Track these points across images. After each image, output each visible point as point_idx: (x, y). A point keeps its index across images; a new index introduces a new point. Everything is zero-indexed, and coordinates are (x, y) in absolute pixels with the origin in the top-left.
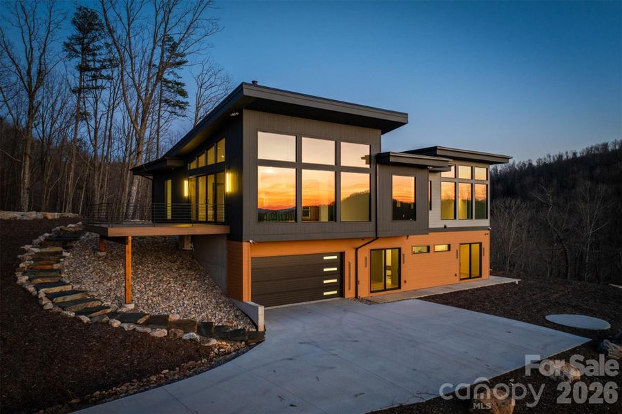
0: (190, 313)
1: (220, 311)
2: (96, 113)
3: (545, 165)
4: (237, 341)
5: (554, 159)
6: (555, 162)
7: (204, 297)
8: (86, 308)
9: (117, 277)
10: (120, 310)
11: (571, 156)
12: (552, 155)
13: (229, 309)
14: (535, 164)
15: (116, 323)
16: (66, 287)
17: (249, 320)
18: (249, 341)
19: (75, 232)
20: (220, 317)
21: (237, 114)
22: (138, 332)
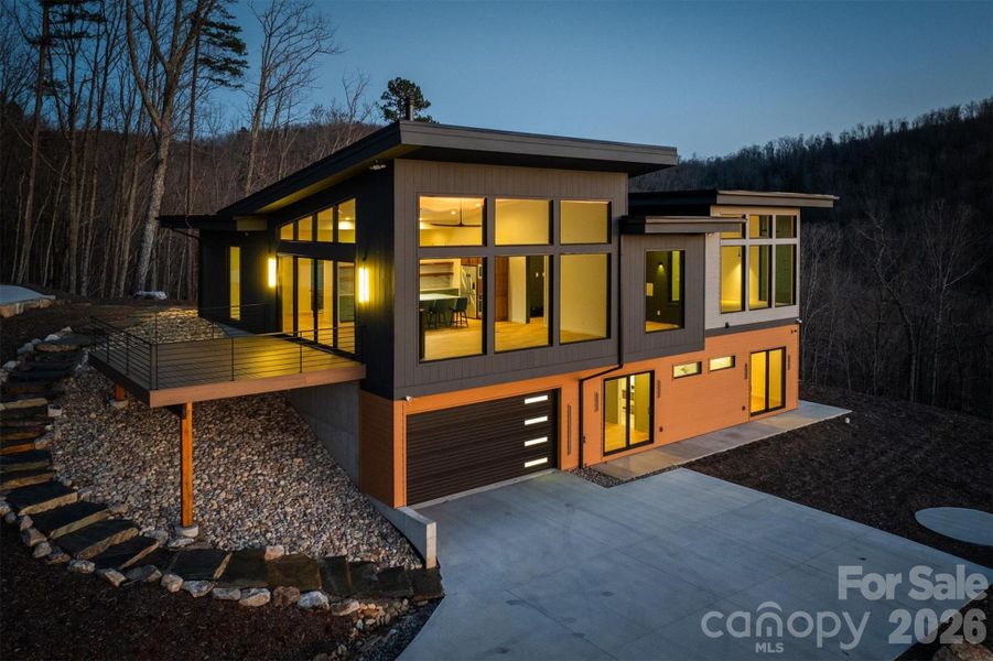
0: (299, 537)
1: (354, 526)
2: (72, 78)
3: (853, 141)
4: (393, 598)
5: (869, 133)
6: (871, 138)
7: (318, 495)
8: (111, 547)
9: (155, 460)
10: (174, 544)
11: (897, 127)
12: (865, 126)
13: (367, 521)
14: (836, 140)
15: (175, 583)
16: (68, 496)
17: (407, 546)
18: (417, 598)
19: (64, 355)
20: (355, 542)
21: (383, 166)
22: (217, 599)
